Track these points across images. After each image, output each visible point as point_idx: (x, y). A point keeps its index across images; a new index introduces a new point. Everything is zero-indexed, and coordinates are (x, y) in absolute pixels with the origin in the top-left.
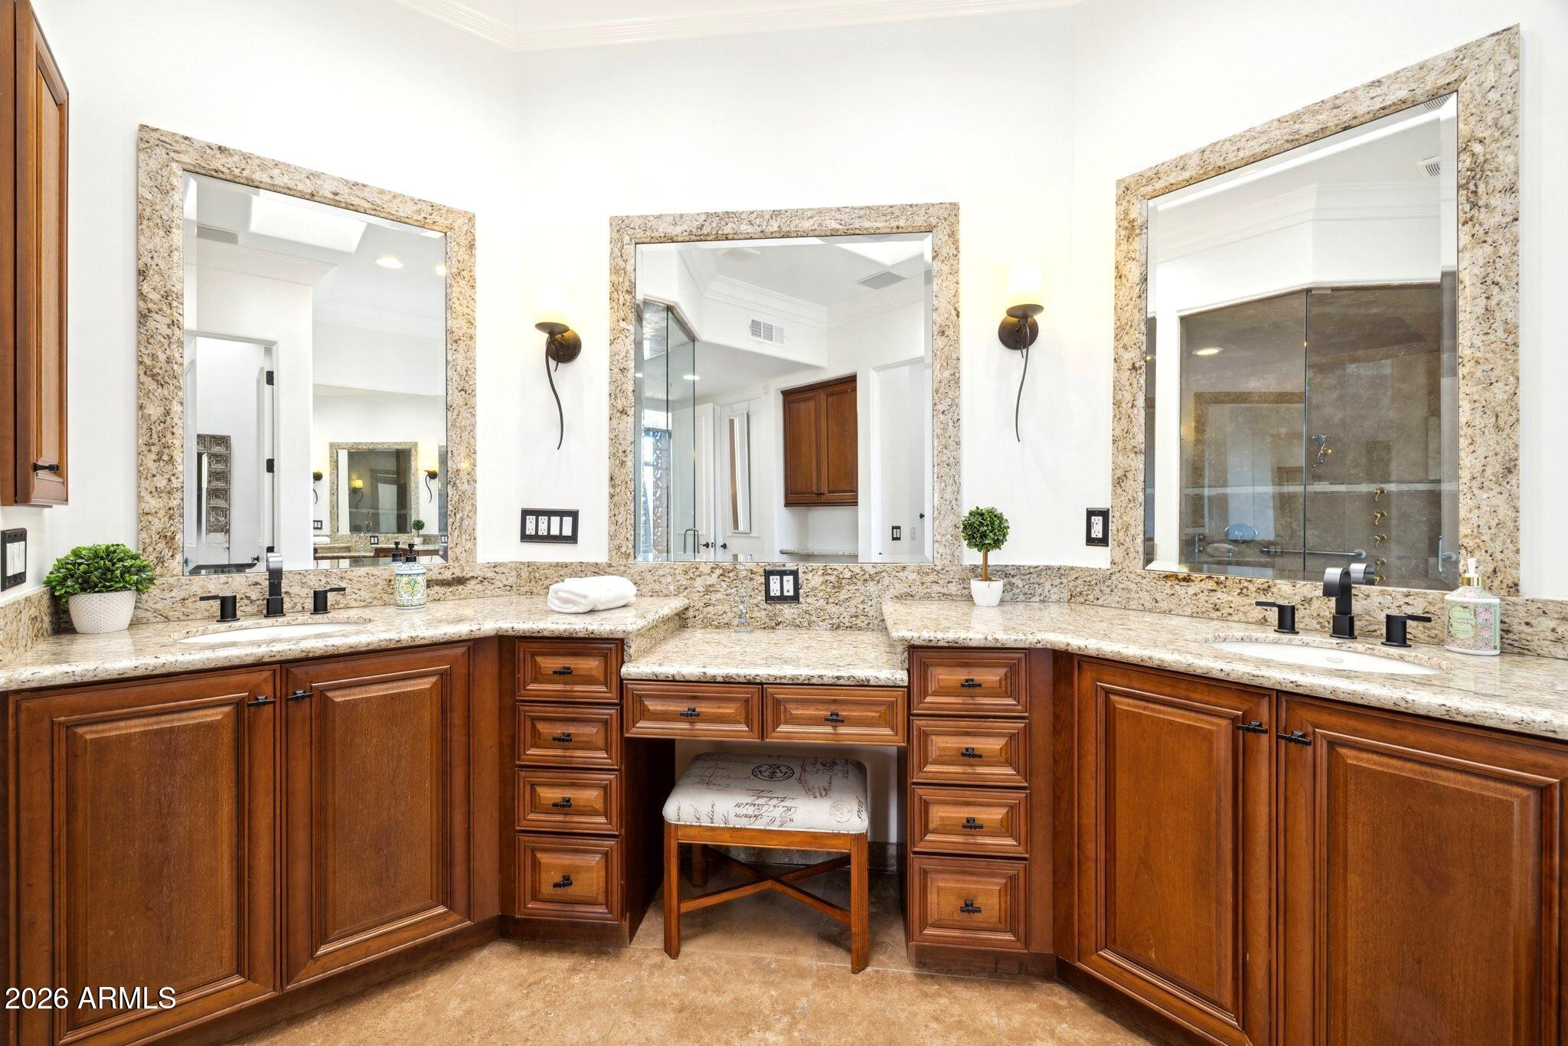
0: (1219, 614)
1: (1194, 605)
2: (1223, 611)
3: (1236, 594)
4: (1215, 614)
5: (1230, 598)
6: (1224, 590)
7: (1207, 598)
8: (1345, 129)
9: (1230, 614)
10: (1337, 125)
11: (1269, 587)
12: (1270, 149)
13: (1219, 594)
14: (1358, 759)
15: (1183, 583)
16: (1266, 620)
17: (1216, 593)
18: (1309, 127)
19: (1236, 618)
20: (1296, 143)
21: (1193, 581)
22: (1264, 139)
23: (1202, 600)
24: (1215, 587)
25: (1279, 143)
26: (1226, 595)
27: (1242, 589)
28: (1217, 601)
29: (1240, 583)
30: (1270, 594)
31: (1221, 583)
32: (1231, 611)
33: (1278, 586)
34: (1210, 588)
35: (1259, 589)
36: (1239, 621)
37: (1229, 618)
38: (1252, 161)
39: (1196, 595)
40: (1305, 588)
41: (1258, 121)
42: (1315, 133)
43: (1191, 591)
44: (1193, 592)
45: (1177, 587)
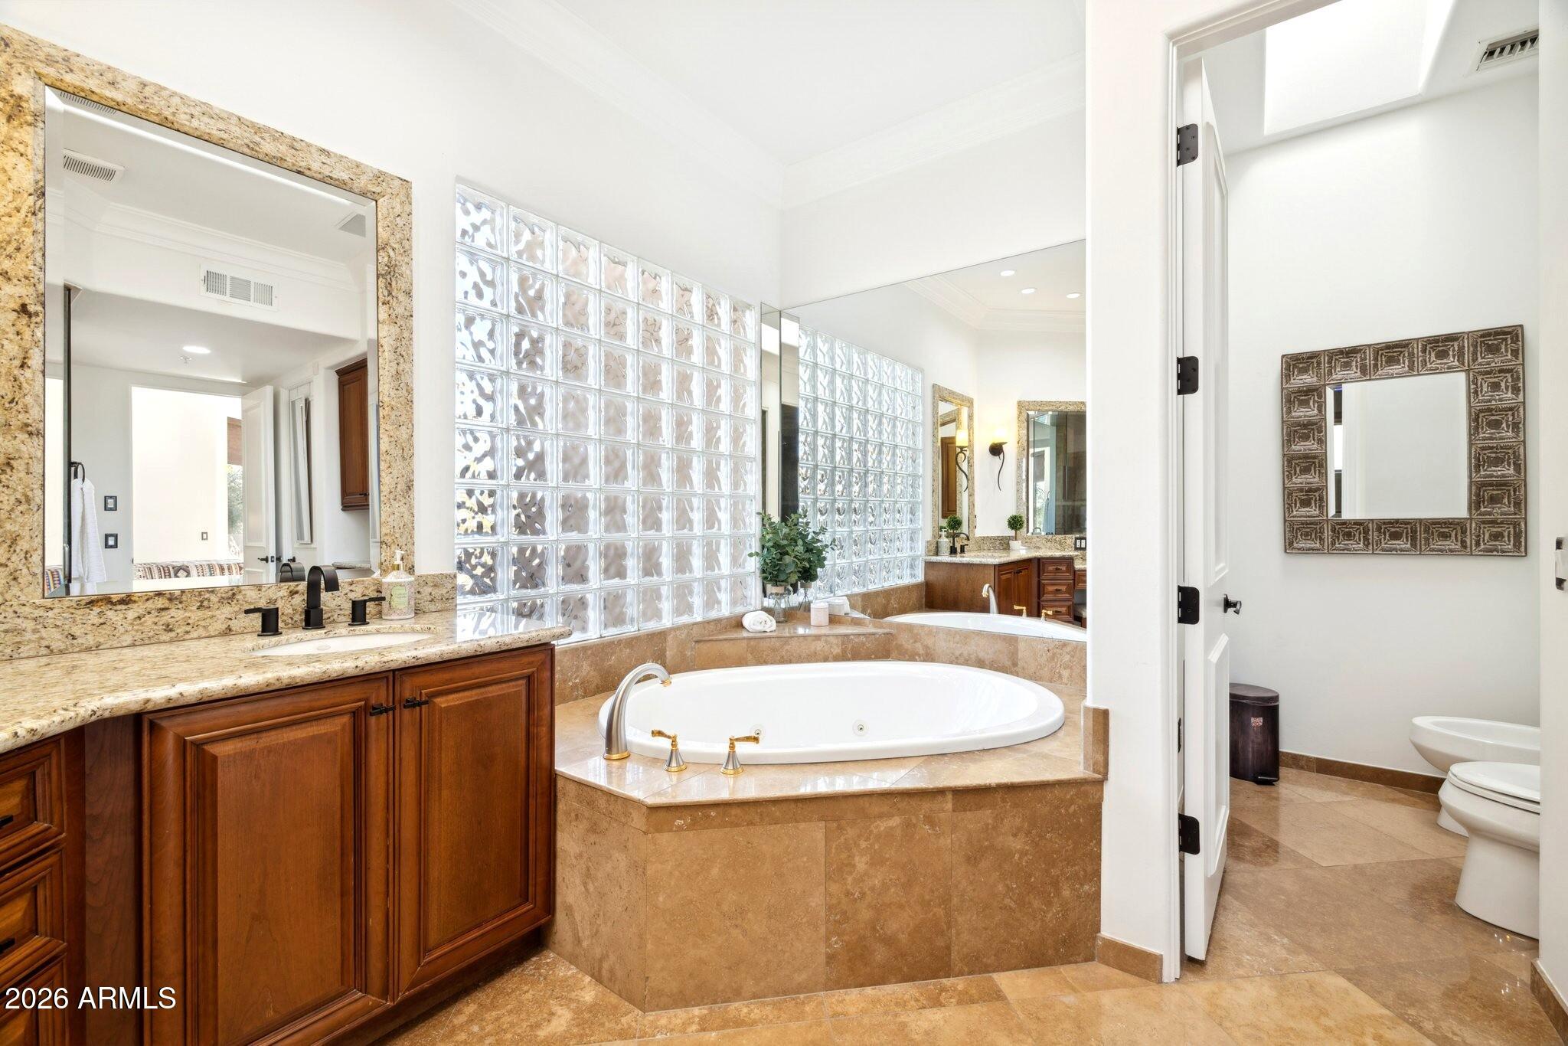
0: (173, 634)
1: (137, 631)
2: (179, 631)
3: (195, 608)
4: (166, 637)
5: (187, 614)
6: (180, 606)
7: (156, 620)
8: (299, 172)
9: (187, 632)
10: (294, 165)
11: (234, 594)
12: (229, 141)
13: (173, 612)
14: (448, 701)
15: (119, 607)
16: (230, 630)
17: (168, 612)
18: (268, 147)
19: (195, 635)
20: (253, 153)
21: (135, 602)
22: (221, 125)
23: (149, 623)
24: (167, 604)
25: (239, 142)
26: (181, 612)
27: (202, 602)
28: (170, 620)
29: (200, 595)
30: (235, 601)
31: (176, 598)
32: (188, 628)
33: (243, 592)
34: (160, 606)
35: (223, 598)
36: (199, 638)
37: (187, 636)
38: (207, 138)
39: (139, 618)
40: (270, 590)
41: (219, 103)
42: (274, 157)
43: (131, 614)
44: (136, 615)
45: (110, 614)
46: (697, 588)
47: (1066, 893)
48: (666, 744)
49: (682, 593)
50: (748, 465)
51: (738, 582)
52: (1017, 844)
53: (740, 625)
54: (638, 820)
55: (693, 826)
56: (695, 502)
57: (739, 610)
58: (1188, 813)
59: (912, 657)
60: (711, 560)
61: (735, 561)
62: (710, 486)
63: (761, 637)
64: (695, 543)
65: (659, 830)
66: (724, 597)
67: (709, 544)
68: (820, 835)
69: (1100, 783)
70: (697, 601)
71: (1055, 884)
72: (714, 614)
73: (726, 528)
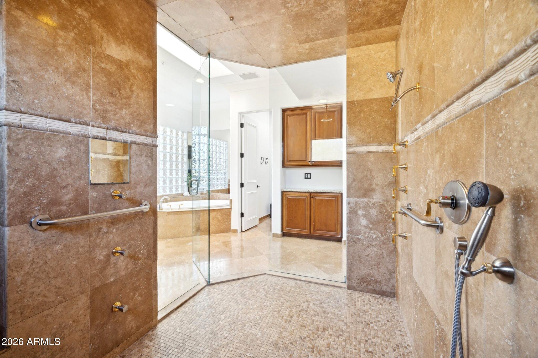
46: (174, 187)
47: (226, 223)
48: (169, 206)
49: (171, 189)
50: (185, 164)
51: (182, 187)
52: (219, 217)
53: (183, 195)
54: (165, 214)
55: (173, 214)
56: (173, 171)
57: (183, 192)
58: (243, 212)
59: (216, 199)
60: (177, 181)
61: (182, 182)
62: (177, 168)
63: (187, 196)
64: (173, 179)
65: (169, 215)
66: (180, 189)
67: (176, 179)
68: (192, 216)
69: (231, 209)
70: (174, 190)
71: (225, 222)
72: (177, 193)
73: (180, 176)
